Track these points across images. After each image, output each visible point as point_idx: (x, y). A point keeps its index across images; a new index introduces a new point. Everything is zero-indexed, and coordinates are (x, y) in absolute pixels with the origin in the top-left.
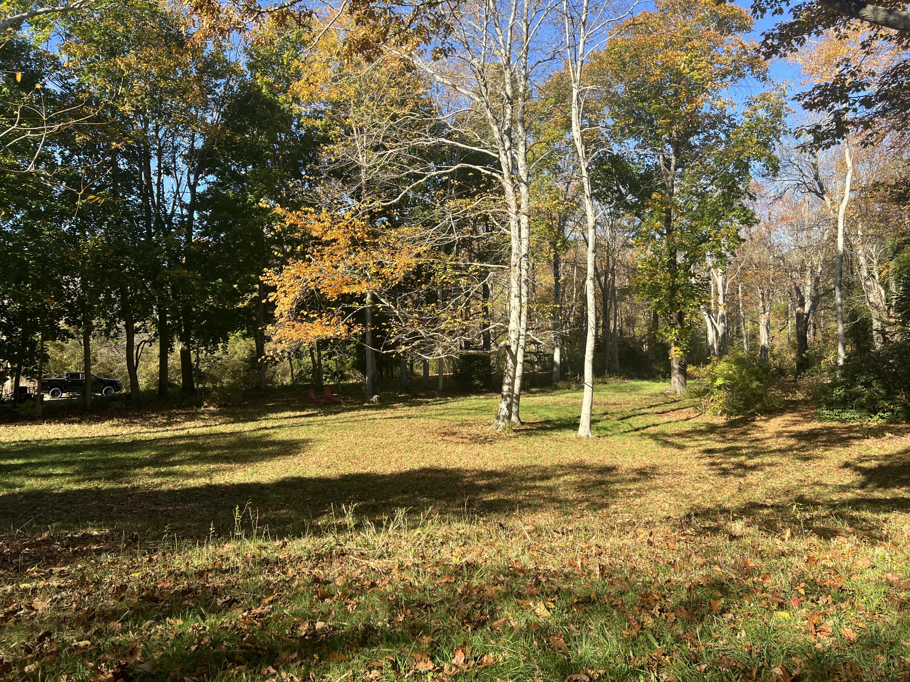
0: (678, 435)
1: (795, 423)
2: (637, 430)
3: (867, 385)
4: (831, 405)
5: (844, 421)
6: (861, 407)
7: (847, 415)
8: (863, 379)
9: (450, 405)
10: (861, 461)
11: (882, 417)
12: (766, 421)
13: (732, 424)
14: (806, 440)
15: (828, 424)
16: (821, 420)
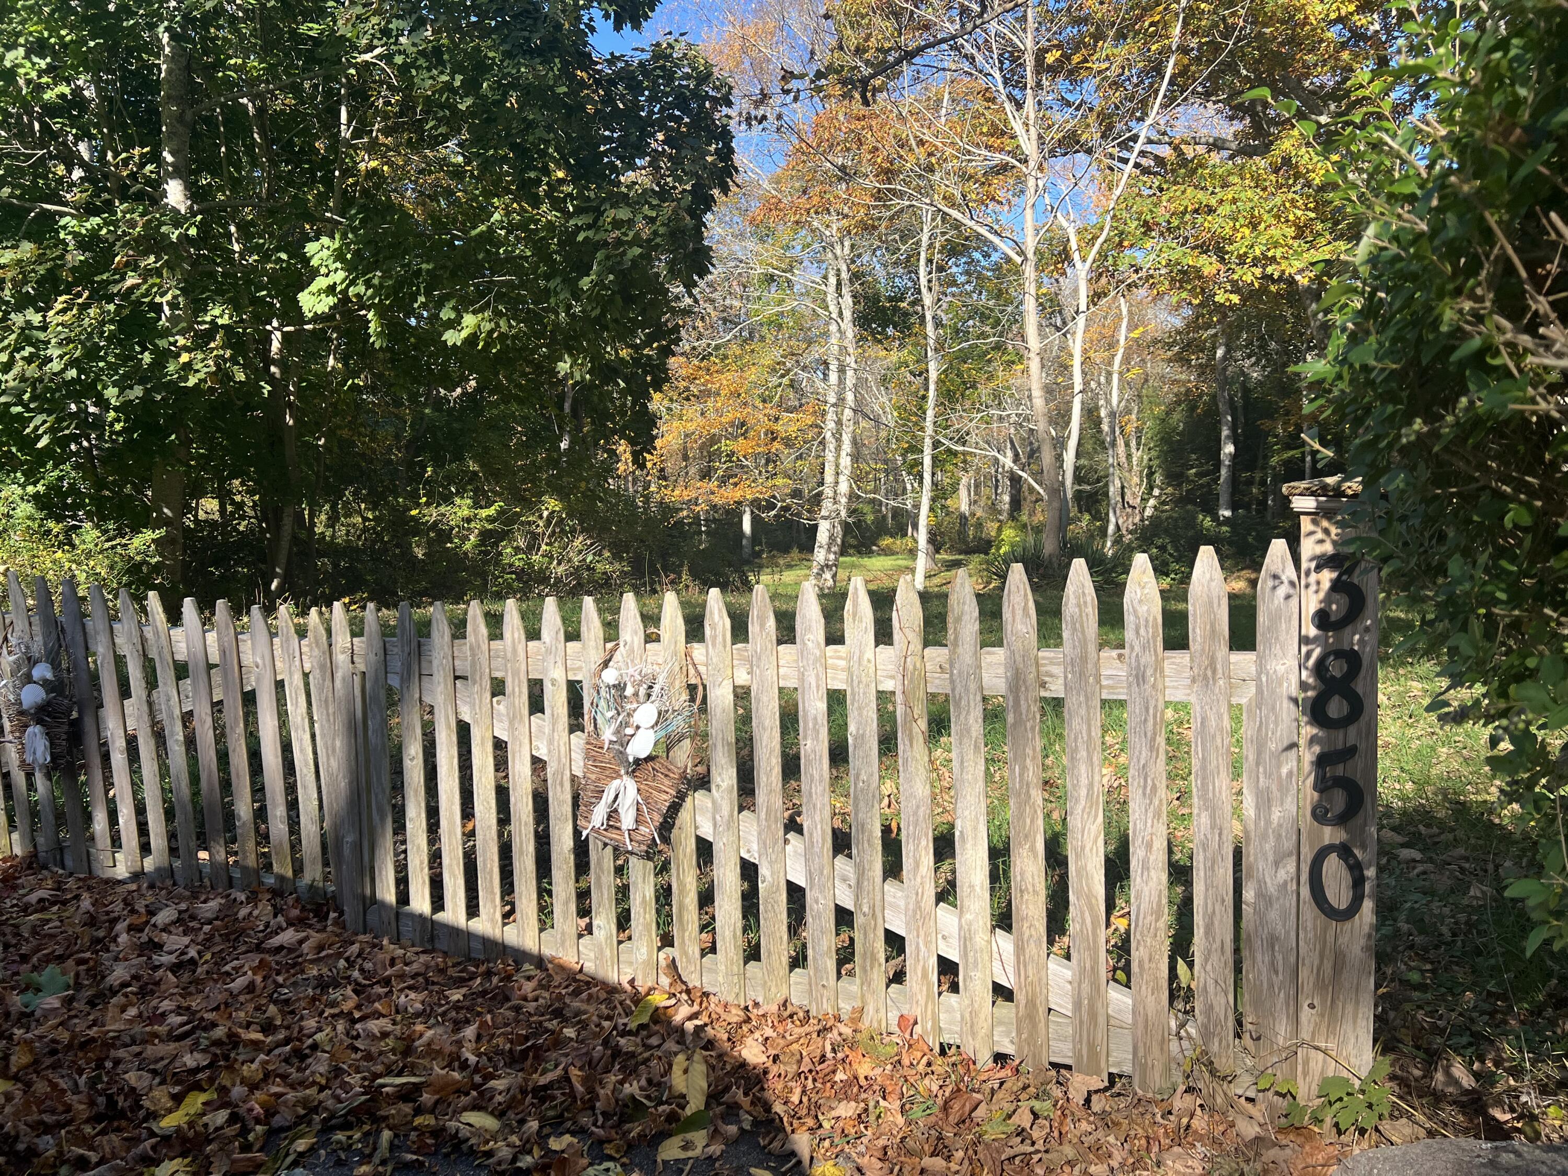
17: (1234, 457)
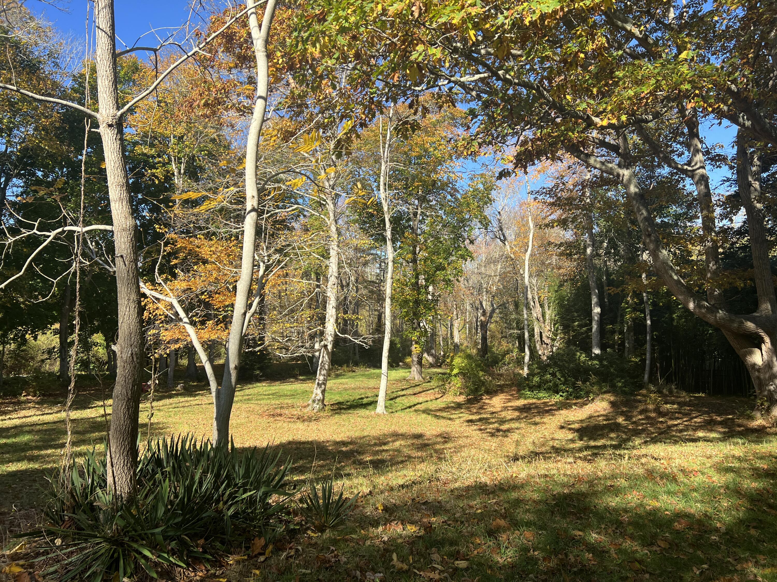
0: (440, 410)
1: (509, 400)
2: (410, 407)
3: (553, 375)
4: (531, 389)
5: (539, 399)
6: (548, 389)
7: (541, 395)
8: (551, 370)
9: (247, 392)
10: (569, 424)
11: (561, 396)
12: (490, 399)
13: (469, 402)
14: (525, 412)
15: (531, 401)
16: (525, 398)
17: (601, 315)
